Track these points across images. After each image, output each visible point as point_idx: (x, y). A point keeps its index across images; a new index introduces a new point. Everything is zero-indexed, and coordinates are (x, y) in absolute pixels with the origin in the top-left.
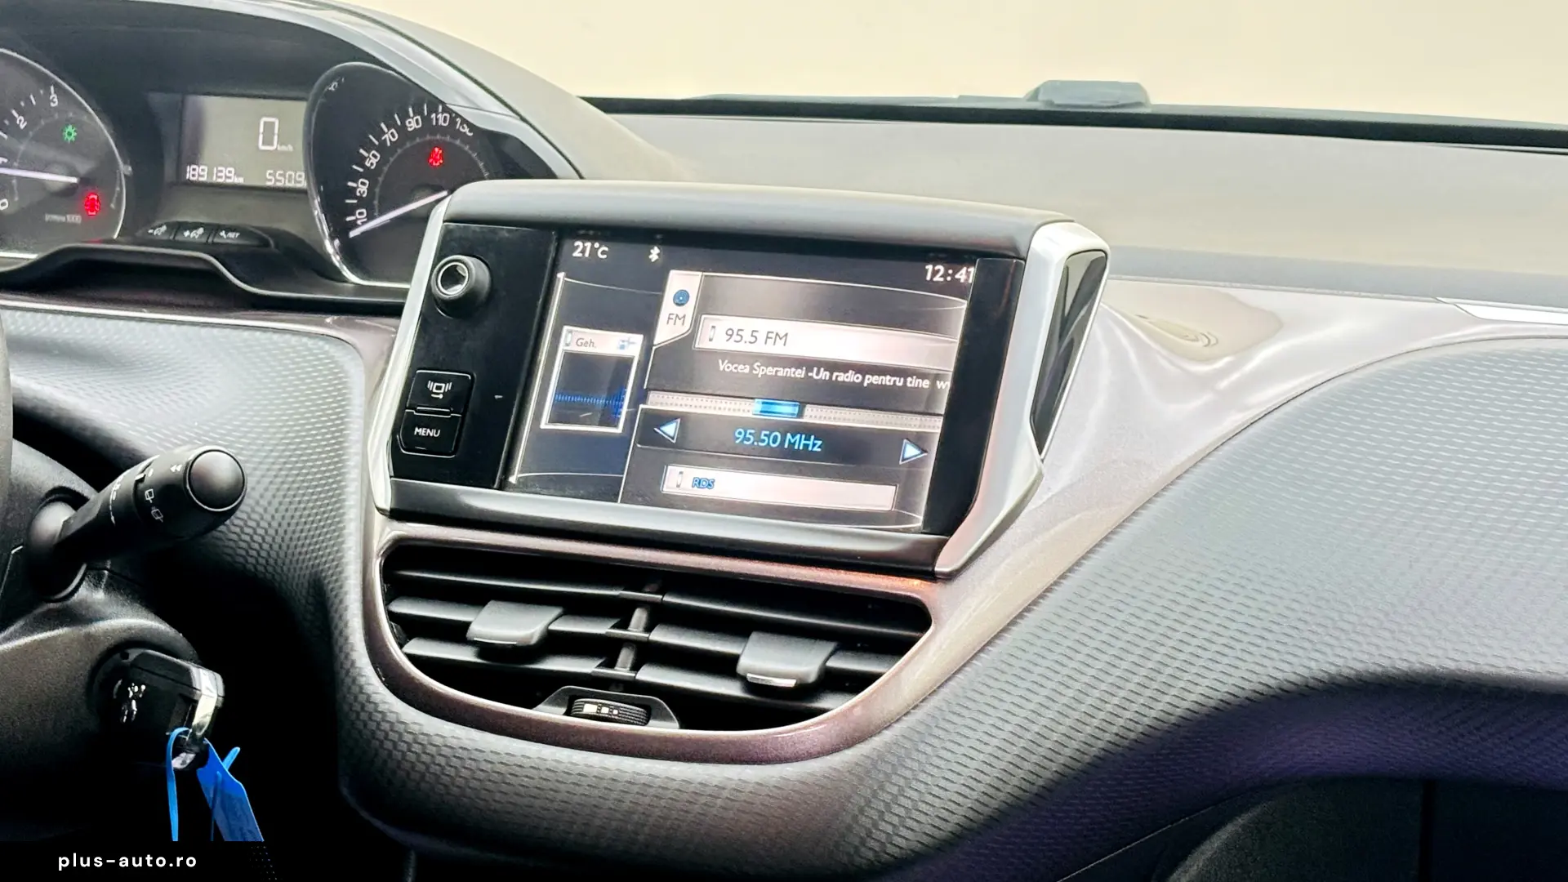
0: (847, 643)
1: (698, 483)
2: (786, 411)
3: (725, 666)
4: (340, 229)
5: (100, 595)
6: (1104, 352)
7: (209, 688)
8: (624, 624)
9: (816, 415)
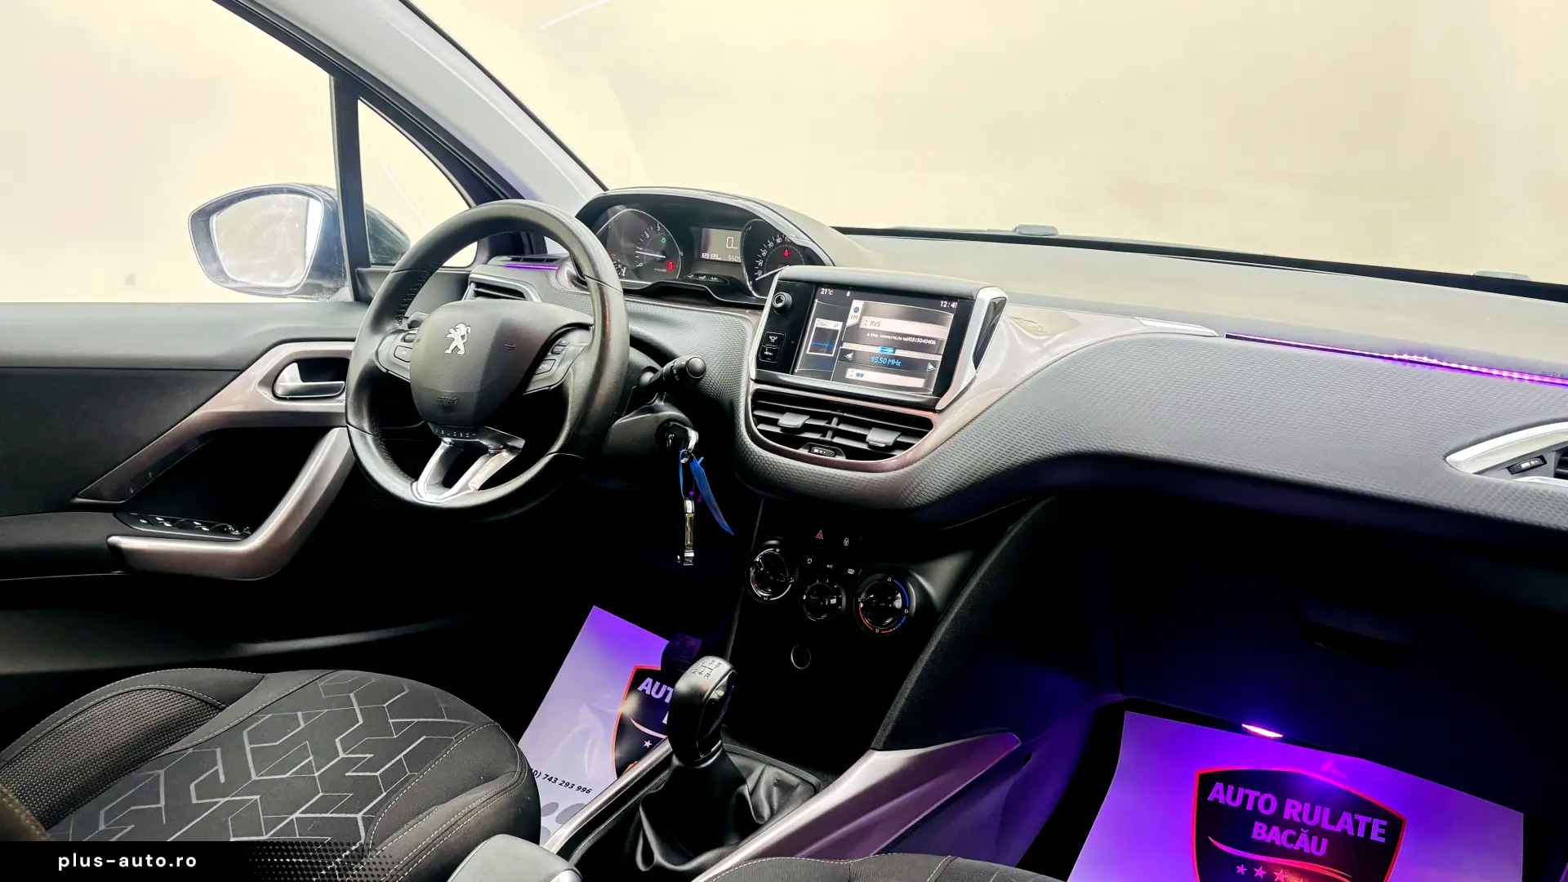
0: (904, 433)
1: (858, 375)
2: (889, 351)
3: (862, 438)
4: (752, 277)
5: (662, 403)
6: (1005, 330)
7: (694, 437)
8: (830, 423)
9: (900, 353)
